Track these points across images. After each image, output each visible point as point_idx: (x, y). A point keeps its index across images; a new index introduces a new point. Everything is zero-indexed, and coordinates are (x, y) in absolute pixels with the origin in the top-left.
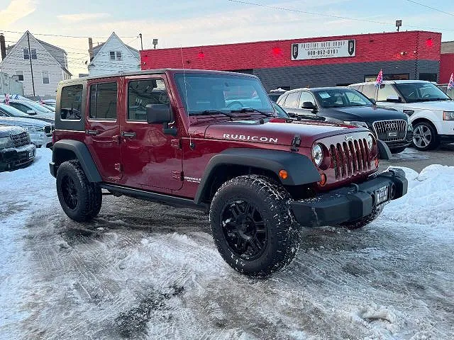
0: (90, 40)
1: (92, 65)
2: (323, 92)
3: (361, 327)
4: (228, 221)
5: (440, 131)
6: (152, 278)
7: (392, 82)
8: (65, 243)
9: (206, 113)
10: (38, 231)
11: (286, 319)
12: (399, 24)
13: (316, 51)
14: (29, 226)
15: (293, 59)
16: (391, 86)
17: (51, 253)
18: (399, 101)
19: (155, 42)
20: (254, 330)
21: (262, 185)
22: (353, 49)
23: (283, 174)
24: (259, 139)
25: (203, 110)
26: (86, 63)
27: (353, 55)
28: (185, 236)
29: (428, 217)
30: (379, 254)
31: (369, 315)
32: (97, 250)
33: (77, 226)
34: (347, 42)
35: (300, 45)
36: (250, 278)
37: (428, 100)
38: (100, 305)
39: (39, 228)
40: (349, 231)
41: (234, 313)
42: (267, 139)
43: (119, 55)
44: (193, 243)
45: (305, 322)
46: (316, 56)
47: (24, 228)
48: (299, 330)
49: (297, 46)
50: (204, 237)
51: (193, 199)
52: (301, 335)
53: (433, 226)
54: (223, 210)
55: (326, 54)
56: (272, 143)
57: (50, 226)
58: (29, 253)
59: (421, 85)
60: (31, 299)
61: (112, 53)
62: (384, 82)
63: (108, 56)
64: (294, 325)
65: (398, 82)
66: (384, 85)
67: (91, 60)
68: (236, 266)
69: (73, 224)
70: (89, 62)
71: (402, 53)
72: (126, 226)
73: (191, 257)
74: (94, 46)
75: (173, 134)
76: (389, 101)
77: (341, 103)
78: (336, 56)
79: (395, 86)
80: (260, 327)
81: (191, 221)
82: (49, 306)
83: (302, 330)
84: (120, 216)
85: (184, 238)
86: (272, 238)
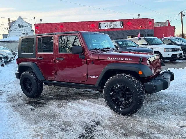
0: (9, 19)
1: (10, 30)
2: (120, 41)
3: (181, 130)
4: (112, 93)
5: (164, 56)
6: (83, 119)
7: (144, 37)
8: (33, 107)
9: (95, 49)
10: (15, 103)
11: (150, 130)
12: (139, 15)
13: (108, 26)
14: (10, 101)
15: (99, 28)
16: (144, 39)
17: (28, 112)
18: (147, 45)
19: (41, 20)
20: (140, 136)
21: (129, 78)
22: (122, 25)
23: (140, 73)
24: (124, 59)
25: (94, 48)
26: (7, 29)
27: (122, 27)
28: (86, 101)
29: (176, 88)
30: (166, 102)
31: (181, 125)
32: (49, 109)
33: (32, 100)
34: (120, 22)
35: (102, 23)
36: (124, 116)
37: (157, 44)
38: (68, 132)
39: (14, 102)
40: (149, 95)
41: (128, 130)
42: (128, 59)
43: (23, 26)
44: (91, 103)
45: (159, 131)
46: (109, 28)
47: (8, 102)
48: (158, 134)
49: (101, 23)
50: (93, 100)
51: (94, 85)
52: (160, 136)
53: (179, 91)
54: (111, 89)
55: (112, 27)
56: (130, 61)
57: (20, 101)
58: (18, 113)
59: (154, 39)
60: (35, 133)
61: (19, 25)
62: (141, 38)
63: (17, 27)
64: (155, 132)
65: (146, 37)
66: (140, 39)
67: (10, 28)
68: (118, 111)
69: (30, 99)
70: (8, 29)
71: (140, 27)
72: (55, 98)
73: (94, 109)
74: (11, 22)
75: (83, 58)
76: (143, 45)
77: (125, 46)
78: (116, 27)
79: (145, 39)
80: (142, 134)
81: (82, 95)
82: (45, 135)
83: (159, 134)
84: (50, 94)
85: (86, 102)
86: (136, 99)
